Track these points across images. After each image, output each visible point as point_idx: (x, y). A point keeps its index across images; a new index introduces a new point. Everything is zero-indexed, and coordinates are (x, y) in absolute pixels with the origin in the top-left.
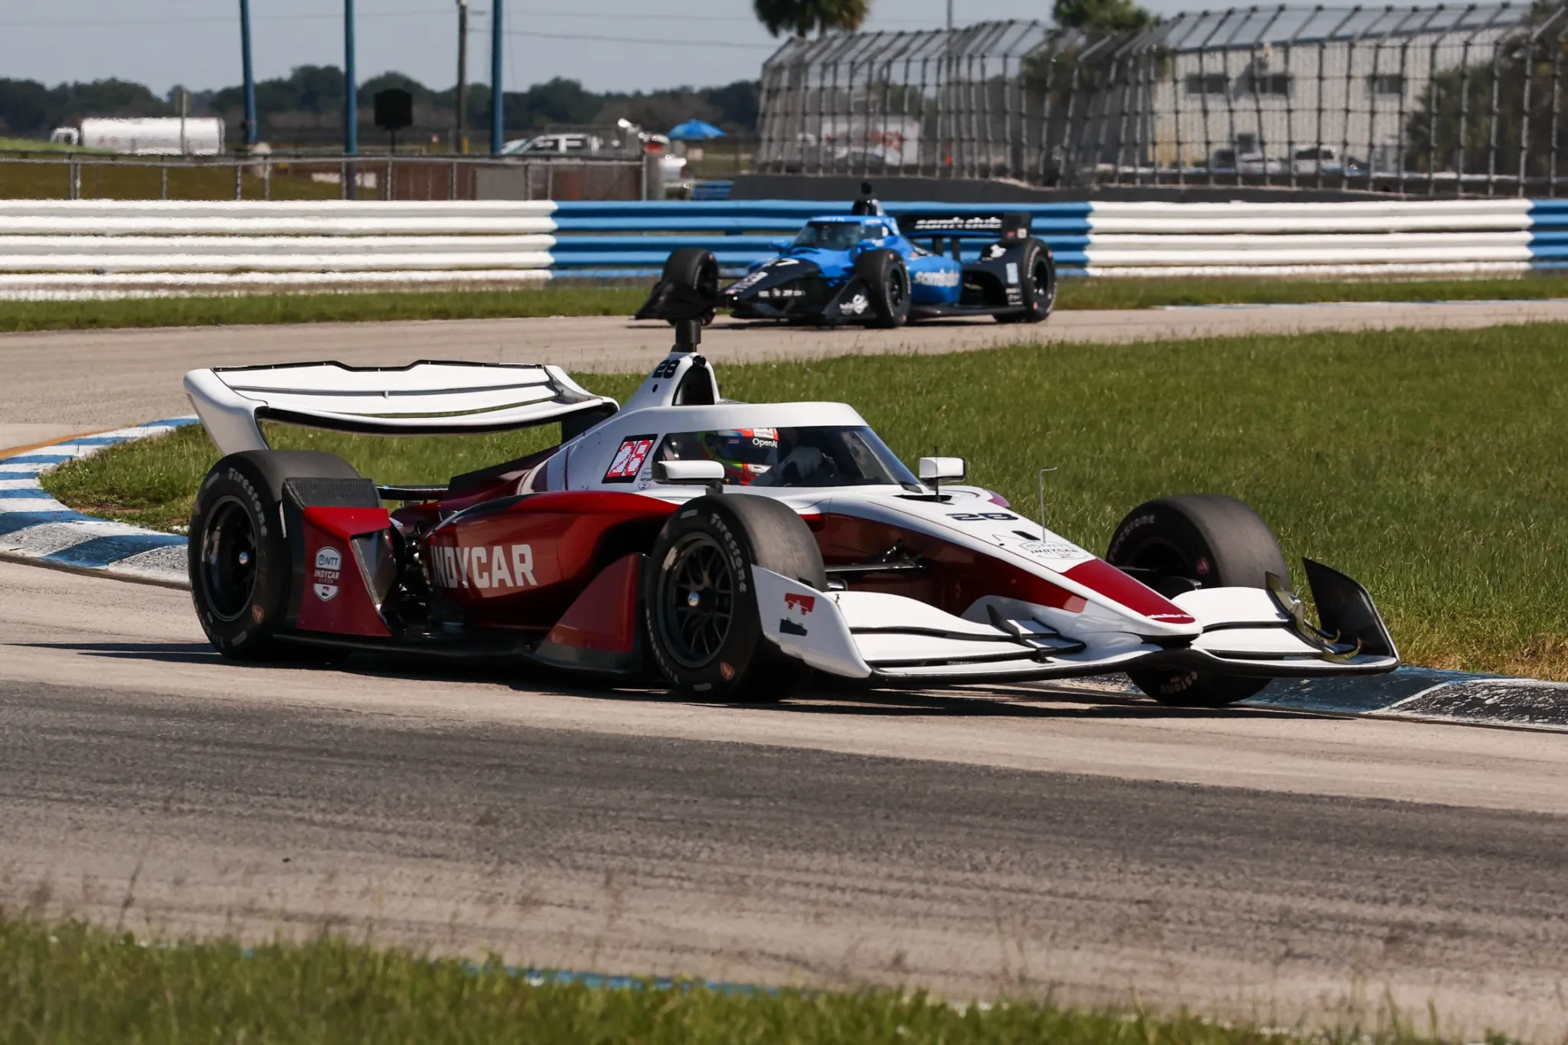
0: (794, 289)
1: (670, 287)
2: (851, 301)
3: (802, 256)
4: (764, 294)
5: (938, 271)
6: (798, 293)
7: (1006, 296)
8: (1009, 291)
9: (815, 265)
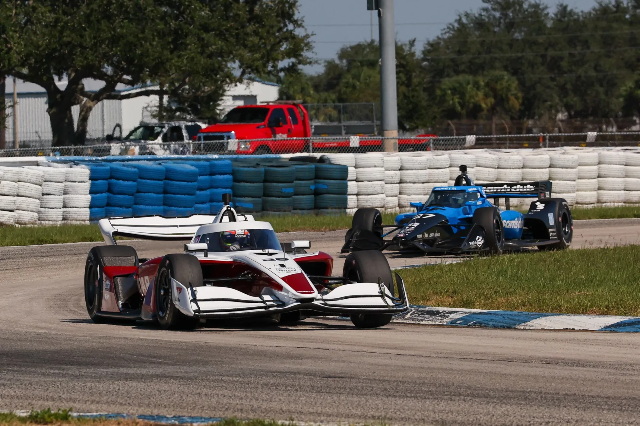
0: (434, 233)
1: (358, 233)
2: (475, 240)
3: (435, 212)
4: (420, 236)
5: (514, 220)
6: (437, 235)
7: (548, 233)
8: (550, 230)
9: (444, 217)
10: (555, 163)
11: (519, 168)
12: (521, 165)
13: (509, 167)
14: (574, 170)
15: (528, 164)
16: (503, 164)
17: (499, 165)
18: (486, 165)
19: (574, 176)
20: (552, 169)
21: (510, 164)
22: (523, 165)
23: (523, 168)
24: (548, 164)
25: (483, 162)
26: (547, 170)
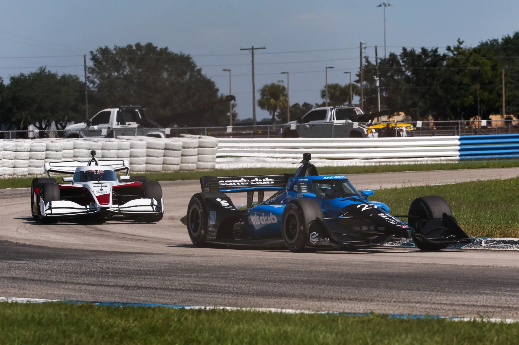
10: (49, 148)
11: (28, 152)
12: (29, 149)
13: (22, 151)
14: (61, 152)
15: (33, 148)
16: (19, 149)
17: (16, 149)
18: (9, 150)
19: (61, 156)
20: (48, 152)
21: (23, 149)
22: (30, 150)
23: (30, 151)
24: (45, 149)
25: (7, 148)
26: (44, 153)
